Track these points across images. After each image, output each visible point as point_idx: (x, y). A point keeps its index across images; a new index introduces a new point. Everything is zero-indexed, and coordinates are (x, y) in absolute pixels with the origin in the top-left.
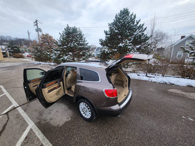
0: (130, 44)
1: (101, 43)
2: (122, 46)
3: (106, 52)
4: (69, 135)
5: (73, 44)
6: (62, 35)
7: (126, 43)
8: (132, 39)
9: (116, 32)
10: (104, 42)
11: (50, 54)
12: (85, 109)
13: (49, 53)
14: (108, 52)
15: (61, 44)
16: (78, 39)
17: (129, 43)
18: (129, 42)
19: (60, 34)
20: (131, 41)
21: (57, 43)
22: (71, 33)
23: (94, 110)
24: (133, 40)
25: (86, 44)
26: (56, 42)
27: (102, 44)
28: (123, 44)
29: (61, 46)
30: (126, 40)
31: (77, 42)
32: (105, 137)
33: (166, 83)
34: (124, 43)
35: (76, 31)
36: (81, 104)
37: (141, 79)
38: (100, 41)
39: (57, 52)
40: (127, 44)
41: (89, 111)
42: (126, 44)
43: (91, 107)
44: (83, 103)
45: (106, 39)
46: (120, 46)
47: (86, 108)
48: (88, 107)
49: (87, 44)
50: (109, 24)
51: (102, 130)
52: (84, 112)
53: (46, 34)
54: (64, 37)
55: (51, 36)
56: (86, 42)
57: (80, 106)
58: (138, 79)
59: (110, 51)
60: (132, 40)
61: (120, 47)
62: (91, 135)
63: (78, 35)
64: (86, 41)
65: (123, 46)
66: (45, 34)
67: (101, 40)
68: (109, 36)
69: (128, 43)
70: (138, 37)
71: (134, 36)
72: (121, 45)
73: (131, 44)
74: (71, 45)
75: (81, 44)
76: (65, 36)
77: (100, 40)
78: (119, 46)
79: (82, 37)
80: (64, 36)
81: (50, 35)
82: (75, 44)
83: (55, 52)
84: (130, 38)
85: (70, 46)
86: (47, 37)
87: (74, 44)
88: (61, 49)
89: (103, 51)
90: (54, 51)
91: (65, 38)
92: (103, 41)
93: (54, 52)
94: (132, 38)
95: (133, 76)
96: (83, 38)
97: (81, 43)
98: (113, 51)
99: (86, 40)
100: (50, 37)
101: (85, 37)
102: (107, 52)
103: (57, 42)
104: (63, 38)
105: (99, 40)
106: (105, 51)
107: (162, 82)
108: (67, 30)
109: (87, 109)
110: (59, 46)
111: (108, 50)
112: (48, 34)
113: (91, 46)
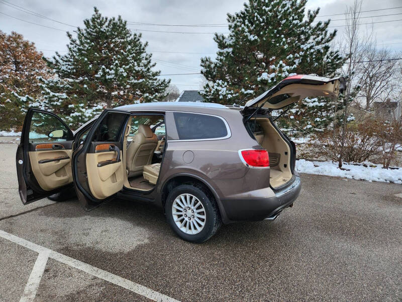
1: (204, 70)
2: (270, 81)
3: (221, 97)
5: (113, 72)
7: (281, 71)
8: (297, 61)
9: (250, 41)
10: (214, 68)
11: (26, 102)
12: (190, 211)
13: (24, 99)
14: (230, 96)
15: (73, 69)
16: (128, 56)
17: (290, 72)
18: (288, 67)
19: (70, 36)
20: (295, 66)
21: (56, 65)
22: (107, 37)
24: (299, 64)
25: (154, 75)
26: (54, 63)
27: (208, 74)
28: (273, 75)
30: (281, 62)
31: (128, 67)
33: (392, 182)
34: (274, 71)
35: (122, 30)
36: (177, 200)
37: (325, 174)
38: (203, 64)
39: (57, 94)
40: (283, 75)
41: (202, 213)
42: (280, 75)
44: (182, 196)
45: (220, 60)
46: (262, 80)
48: (200, 203)
49: (156, 74)
50: (230, 17)
52: (186, 219)
53: (13, 33)
54: (83, 48)
55: (30, 43)
56: (153, 70)
57: (174, 206)
58: (316, 173)
59: (234, 95)
60: (297, 64)
61: (265, 82)
63: (130, 44)
64: (153, 66)
65: (272, 79)
66: (11, 34)
67: (205, 62)
68: (230, 50)
69: (287, 73)
70: (314, 56)
71: (303, 53)
72: (265, 76)
74: (105, 73)
75: (138, 72)
76: (87, 45)
77: (203, 61)
78: (259, 79)
79: (143, 52)
80: (82, 44)
81: (25, 39)
82: (121, 70)
83: (52, 94)
84: (290, 58)
85: (103, 76)
86: (15, 45)
87: (116, 71)
89: (212, 92)
90: (48, 90)
91: (87, 50)
92: (213, 66)
94: (297, 58)
95: (303, 166)
96: (144, 55)
97: (137, 68)
98: (242, 93)
100: (26, 45)
101: (149, 54)
102: (225, 96)
103: (57, 61)
104: (78, 49)
105: (200, 62)
106: (220, 93)
107: (381, 180)
108: (95, 27)
109: (195, 210)
110: (65, 75)
111: (227, 92)
112: (19, 37)
113: (169, 82)
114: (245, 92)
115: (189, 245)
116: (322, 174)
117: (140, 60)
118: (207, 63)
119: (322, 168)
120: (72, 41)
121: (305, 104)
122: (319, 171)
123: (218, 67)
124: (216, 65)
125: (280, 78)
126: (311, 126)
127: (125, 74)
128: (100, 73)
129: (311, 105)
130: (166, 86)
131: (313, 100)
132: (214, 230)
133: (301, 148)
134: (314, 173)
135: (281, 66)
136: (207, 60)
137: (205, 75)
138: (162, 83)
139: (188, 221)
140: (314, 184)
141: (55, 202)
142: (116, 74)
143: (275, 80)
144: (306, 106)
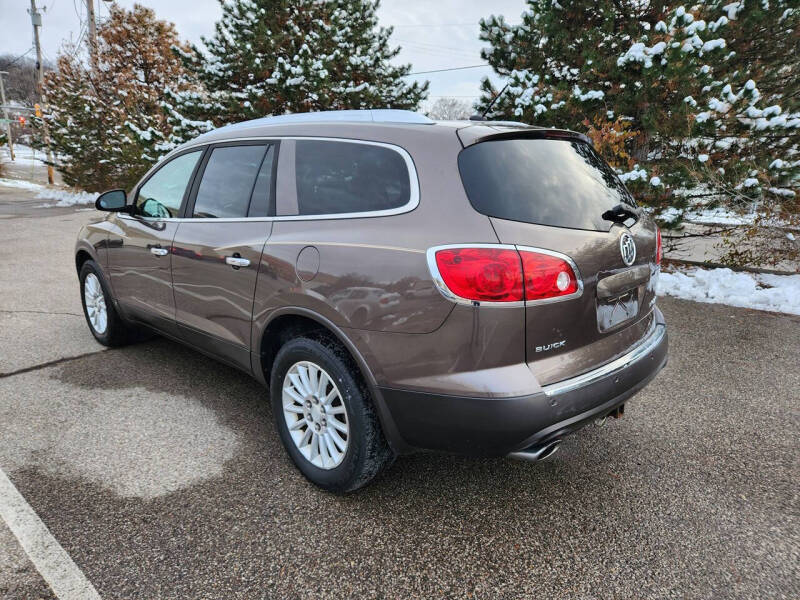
0: (710, 45)
1: (488, 47)
2: (649, 64)
3: (518, 111)
4: (193, 545)
5: (298, 70)
6: (236, 11)
7: (681, 37)
8: (731, 8)
10: (513, 41)
11: (151, 143)
12: (317, 408)
13: (146, 135)
14: (540, 109)
15: (226, 70)
16: (334, 32)
17: (705, 36)
18: (701, 24)
20: (724, 20)
21: (198, 64)
23: (369, 401)
24: (739, 14)
25: (395, 75)
26: (194, 59)
27: (499, 59)
28: (659, 47)
29: (222, 84)
30: (681, 11)
31: (332, 57)
32: (425, 579)
34: (662, 36)
36: (291, 376)
37: (786, 309)
38: (486, 35)
39: (194, 123)
40: (688, 46)
41: (340, 417)
42: (676, 45)
43: (351, 382)
44: (300, 367)
45: (528, 20)
46: (629, 64)
47: (323, 400)
48: (335, 391)
49: (402, 72)
51: (417, 543)
52: (312, 426)
53: (136, 7)
54: (244, 22)
55: (168, 25)
56: (395, 63)
57: (287, 390)
58: (760, 307)
59: (554, 106)
60: (732, 15)
61: (634, 68)
62: (335, 560)
64: (395, 53)
65: (657, 58)
66: (132, 9)
67: (492, 29)
69: (698, 40)
72: (638, 51)
73: (721, 43)
74: (287, 74)
75: (356, 67)
76: (251, 15)
77: (484, 27)
78: (621, 61)
79: (369, 25)
80: (243, 14)
81: (158, 17)
82: (318, 64)
83: (185, 122)
85: (282, 81)
86: (140, 31)
87: (306, 66)
88: (224, 104)
90: (178, 116)
91: (252, 27)
92: (509, 37)
93: (178, 122)
95: (723, 286)
96: (376, 30)
97: (354, 60)
98: (576, 101)
99: (391, 47)
100: (160, 28)
101: (387, 27)
102: (529, 109)
103: (199, 56)
104: (236, 26)
105: (478, 31)
106: (518, 101)
109: (328, 408)
110: (214, 83)
111: (537, 98)
112: (147, 13)
113: (426, 88)
114: (583, 98)
115: (311, 496)
116: (774, 310)
117: (367, 43)
118: (495, 30)
119: (777, 295)
120: (226, 9)
121: (747, 121)
122: (767, 302)
123: (523, 38)
124: (516, 33)
125: (675, 53)
126: (756, 181)
127: (324, 74)
128: (277, 74)
129: (763, 124)
130: (418, 98)
131: (769, 110)
132: (370, 466)
133: (731, 239)
134: (752, 306)
135: (680, 20)
136: (495, 24)
137: (491, 63)
138: (409, 92)
139: (315, 432)
140: (744, 337)
141: (104, 348)
142: (306, 74)
143: (664, 62)
144: (747, 127)
